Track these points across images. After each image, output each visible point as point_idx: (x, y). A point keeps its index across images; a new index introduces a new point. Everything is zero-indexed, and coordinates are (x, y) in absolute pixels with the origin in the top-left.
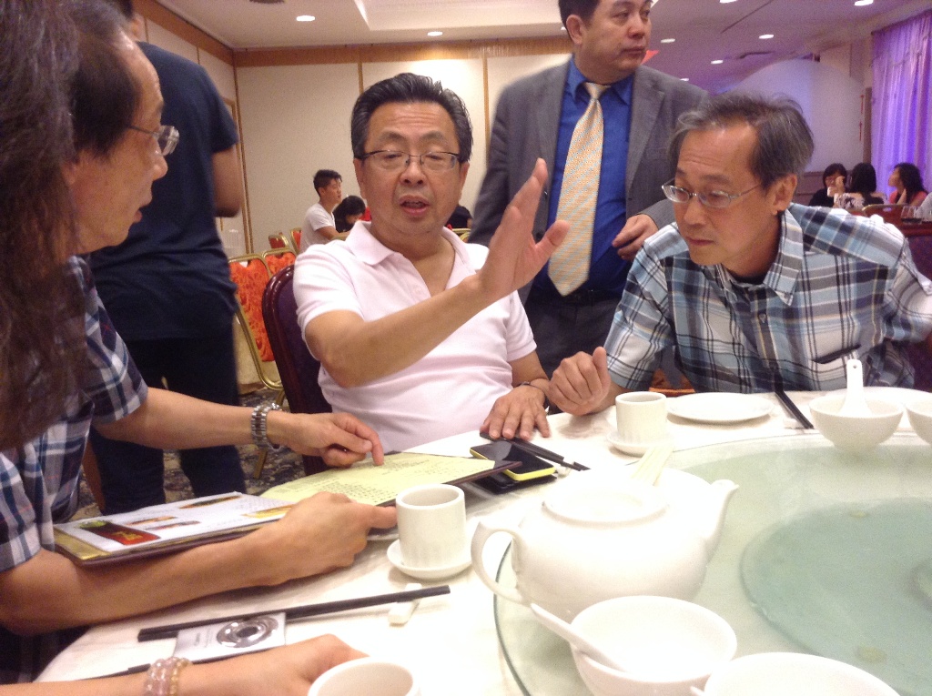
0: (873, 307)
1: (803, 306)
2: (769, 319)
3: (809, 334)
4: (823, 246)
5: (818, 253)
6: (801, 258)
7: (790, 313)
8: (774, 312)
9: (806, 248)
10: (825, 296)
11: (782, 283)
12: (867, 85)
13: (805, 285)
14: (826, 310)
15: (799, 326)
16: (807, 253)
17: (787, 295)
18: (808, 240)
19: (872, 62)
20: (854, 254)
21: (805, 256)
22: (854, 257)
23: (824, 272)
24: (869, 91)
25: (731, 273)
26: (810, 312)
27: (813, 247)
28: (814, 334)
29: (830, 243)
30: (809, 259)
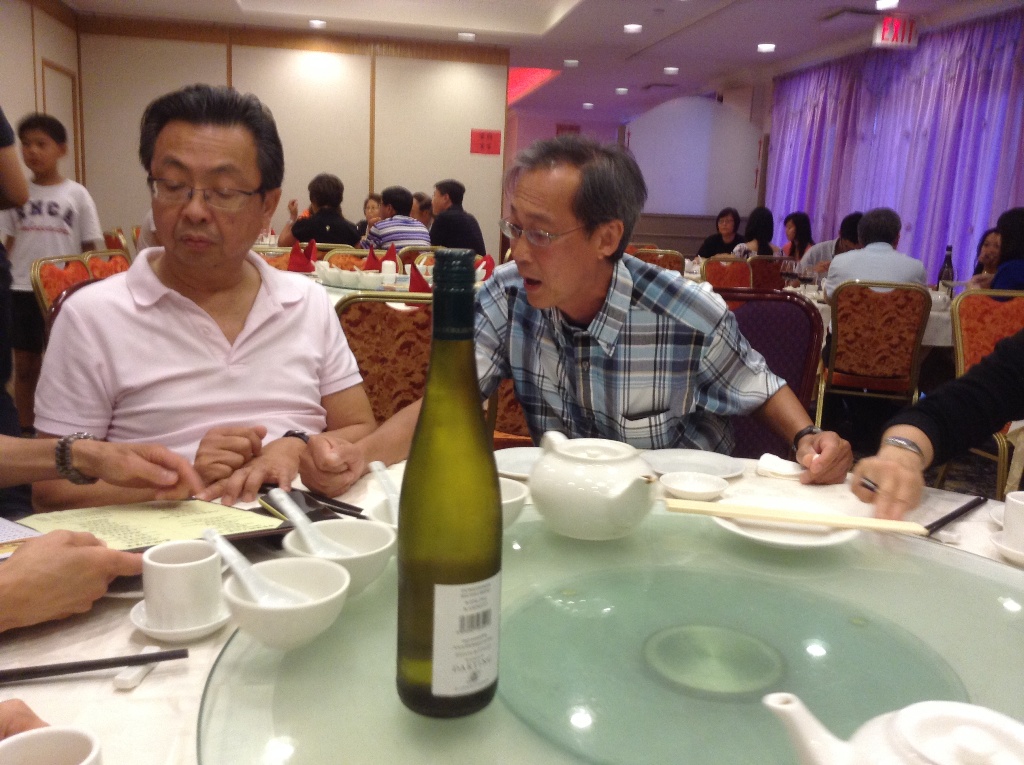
0: (688, 373)
1: (622, 359)
2: (591, 368)
3: (624, 389)
4: (648, 303)
5: (642, 309)
6: (626, 311)
7: (610, 365)
8: (596, 361)
9: (633, 303)
10: (643, 353)
11: (605, 333)
12: (767, 131)
13: (626, 338)
14: (642, 367)
15: (616, 379)
16: (633, 307)
17: (609, 346)
18: (636, 295)
19: (772, 107)
20: (674, 315)
21: (630, 310)
22: (674, 319)
23: (645, 329)
24: (767, 139)
25: (564, 315)
26: (628, 367)
27: (639, 302)
28: (629, 388)
29: (655, 302)
30: (633, 314)
